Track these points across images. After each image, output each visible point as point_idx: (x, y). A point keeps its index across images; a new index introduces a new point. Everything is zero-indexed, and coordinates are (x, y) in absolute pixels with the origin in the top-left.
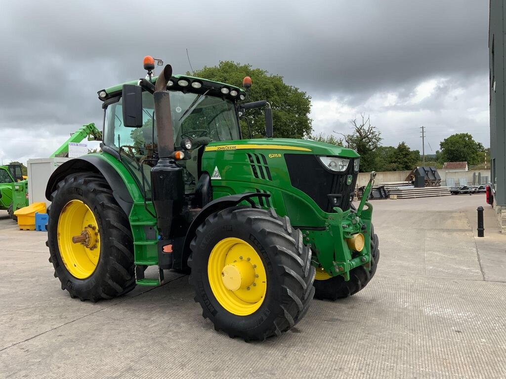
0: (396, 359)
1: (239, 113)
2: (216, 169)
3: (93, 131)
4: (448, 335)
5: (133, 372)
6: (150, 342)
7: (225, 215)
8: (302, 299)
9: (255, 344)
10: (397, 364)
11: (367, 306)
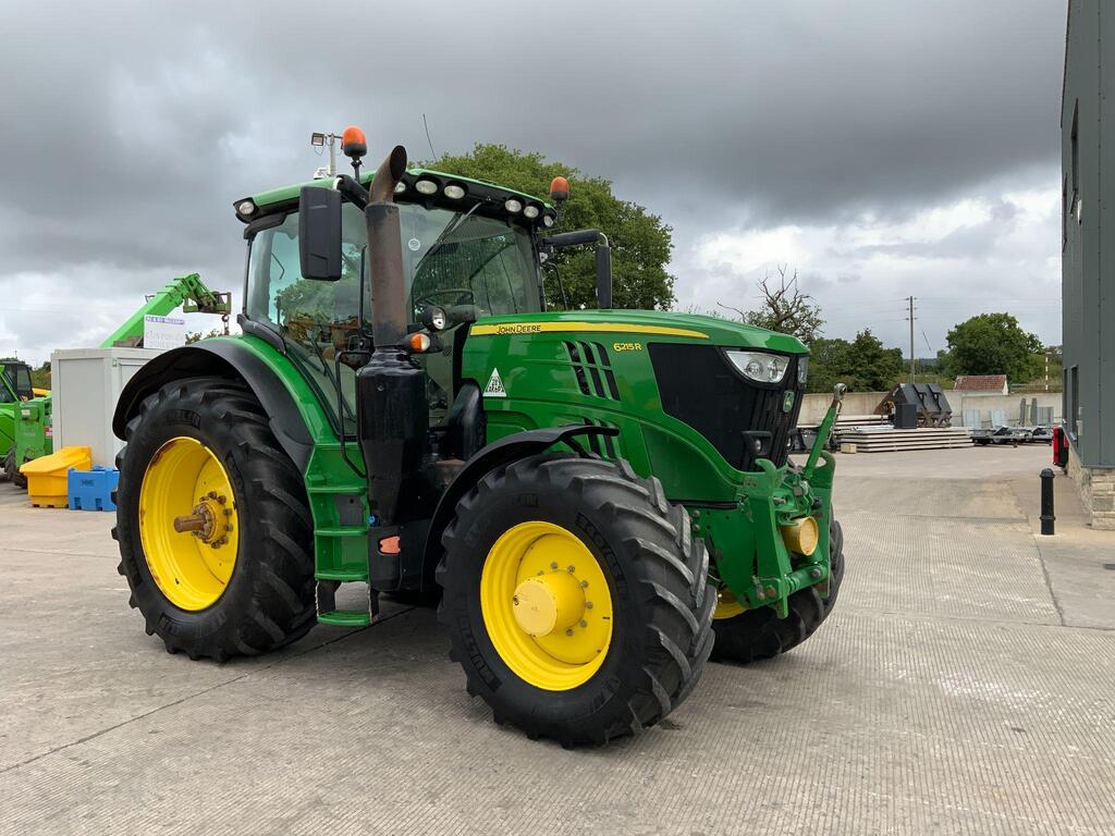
0: (891, 786)
1: (541, 254)
2: (495, 373)
3: (195, 292)
4: (997, 737)
5: (326, 809)
6: (356, 747)
7: (522, 472)
8: (690, 655)
9: (586, 752)
10: (895, 796)
11: (817, 677)
